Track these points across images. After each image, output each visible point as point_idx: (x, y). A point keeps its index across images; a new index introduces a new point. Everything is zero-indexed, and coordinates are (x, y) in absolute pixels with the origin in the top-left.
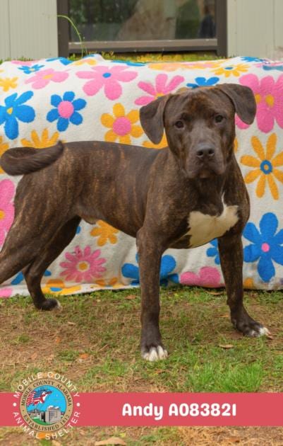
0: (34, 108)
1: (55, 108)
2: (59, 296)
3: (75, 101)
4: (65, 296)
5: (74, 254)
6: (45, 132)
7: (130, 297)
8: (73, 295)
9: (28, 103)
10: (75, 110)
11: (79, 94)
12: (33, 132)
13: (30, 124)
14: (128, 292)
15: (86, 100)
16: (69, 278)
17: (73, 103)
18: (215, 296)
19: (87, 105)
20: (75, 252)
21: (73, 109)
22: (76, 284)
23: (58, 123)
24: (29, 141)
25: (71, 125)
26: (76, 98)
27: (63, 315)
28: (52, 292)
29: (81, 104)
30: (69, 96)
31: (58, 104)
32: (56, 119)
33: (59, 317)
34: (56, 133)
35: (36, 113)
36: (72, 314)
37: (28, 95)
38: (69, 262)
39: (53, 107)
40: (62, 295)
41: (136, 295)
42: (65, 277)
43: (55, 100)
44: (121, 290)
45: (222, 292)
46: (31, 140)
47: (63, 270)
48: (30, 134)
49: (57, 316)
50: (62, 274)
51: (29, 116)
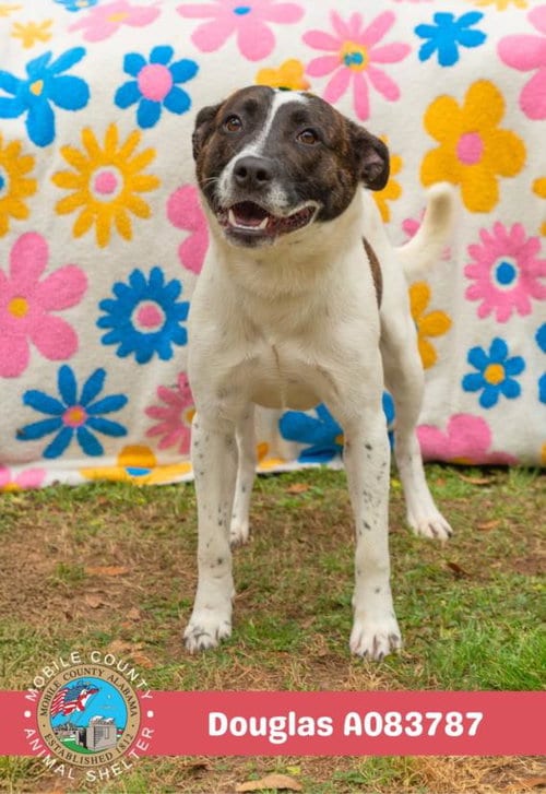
0: (88, 81)
1: (132, 79)
2: (145, 486)
3: (176, 64)
4: (158, 487)
5: (176, 390)
6: (112, 132)
7: (296, 488)
8: (174, 485)
9: (76, 71)
10: (174, 82)
11: (183, 50)
12: (87, 131)
13: (81, 113)
14: (289, 477)
15: (198, 63)
16: (165, 444)
17: (171, 69)
18: (479, 485)
19: (200, 73)
20: (178, 386)
21: (171, 81)
22: (179, 458)
23: (139, 111)
24: (77, 151)
25: (165, 113)
26: (176, 59)
27: (154, 525)
28: (130, 477)
29: (187, 70)
30: (162, 54)
31: (139, 70)
32: (134, 101)
33: (147, 528)
34: (135, 131)
35: (91, 90)
36: (174, 522)
37: (76, 55)
38: (167, 406)
39: (128, 78)
40: (150, 483)
41: (310, 483)
42: (157, 440)
43: (133, 64)
44: (277, 474)
45: (493, 478)
46: (82, 147)
47: (154, 422)
48: (80, 135)
49: (142, 527)
50: (152, 432)
51: (77, 96)
